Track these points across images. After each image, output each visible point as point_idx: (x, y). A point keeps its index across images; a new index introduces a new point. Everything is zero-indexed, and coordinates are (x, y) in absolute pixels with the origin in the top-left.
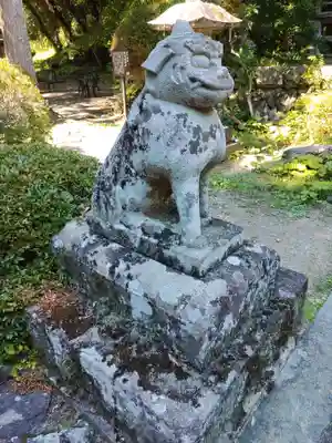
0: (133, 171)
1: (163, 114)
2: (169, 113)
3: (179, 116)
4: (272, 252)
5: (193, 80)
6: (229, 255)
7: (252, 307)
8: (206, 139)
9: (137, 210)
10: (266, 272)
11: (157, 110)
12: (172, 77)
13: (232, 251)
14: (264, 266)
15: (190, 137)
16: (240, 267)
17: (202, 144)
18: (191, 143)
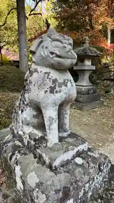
0: (26, 103)
1: (38, 72)
2: (41, 72)
3: (45, 73)
4: (106, 158)
5: (52, 53)
6: (76, 157)
7: (90, 194)
8: (60, 86)
9: (28, 125)
10: (100, 170)
11: (36, 71)
12: (42, 53)
13: (79, 154)
14: (99, 166)
15: (50, 84)
16: (82, 166)
17: (57, 89)
18: (51, 87)
